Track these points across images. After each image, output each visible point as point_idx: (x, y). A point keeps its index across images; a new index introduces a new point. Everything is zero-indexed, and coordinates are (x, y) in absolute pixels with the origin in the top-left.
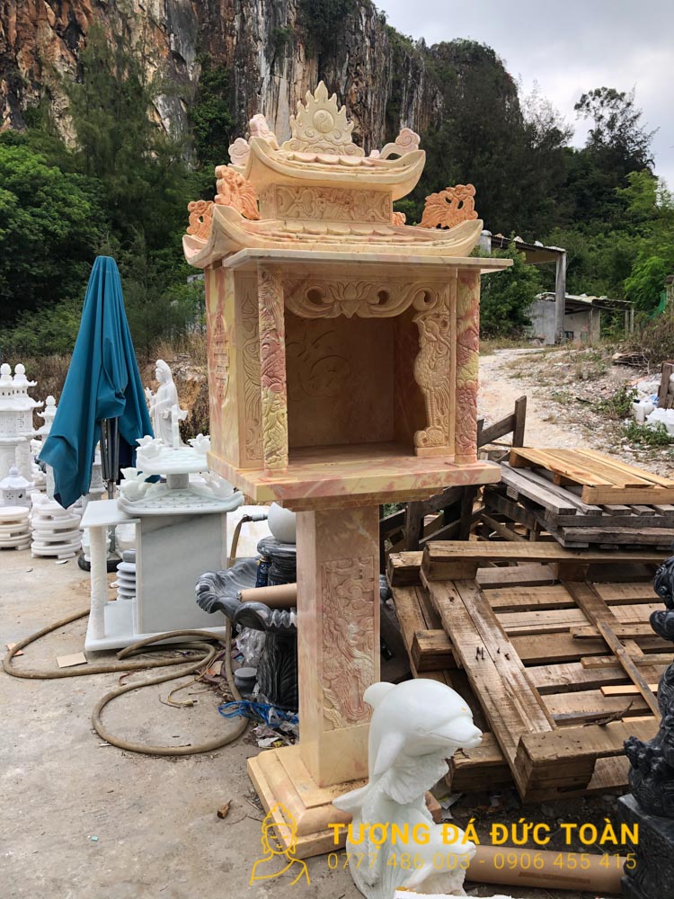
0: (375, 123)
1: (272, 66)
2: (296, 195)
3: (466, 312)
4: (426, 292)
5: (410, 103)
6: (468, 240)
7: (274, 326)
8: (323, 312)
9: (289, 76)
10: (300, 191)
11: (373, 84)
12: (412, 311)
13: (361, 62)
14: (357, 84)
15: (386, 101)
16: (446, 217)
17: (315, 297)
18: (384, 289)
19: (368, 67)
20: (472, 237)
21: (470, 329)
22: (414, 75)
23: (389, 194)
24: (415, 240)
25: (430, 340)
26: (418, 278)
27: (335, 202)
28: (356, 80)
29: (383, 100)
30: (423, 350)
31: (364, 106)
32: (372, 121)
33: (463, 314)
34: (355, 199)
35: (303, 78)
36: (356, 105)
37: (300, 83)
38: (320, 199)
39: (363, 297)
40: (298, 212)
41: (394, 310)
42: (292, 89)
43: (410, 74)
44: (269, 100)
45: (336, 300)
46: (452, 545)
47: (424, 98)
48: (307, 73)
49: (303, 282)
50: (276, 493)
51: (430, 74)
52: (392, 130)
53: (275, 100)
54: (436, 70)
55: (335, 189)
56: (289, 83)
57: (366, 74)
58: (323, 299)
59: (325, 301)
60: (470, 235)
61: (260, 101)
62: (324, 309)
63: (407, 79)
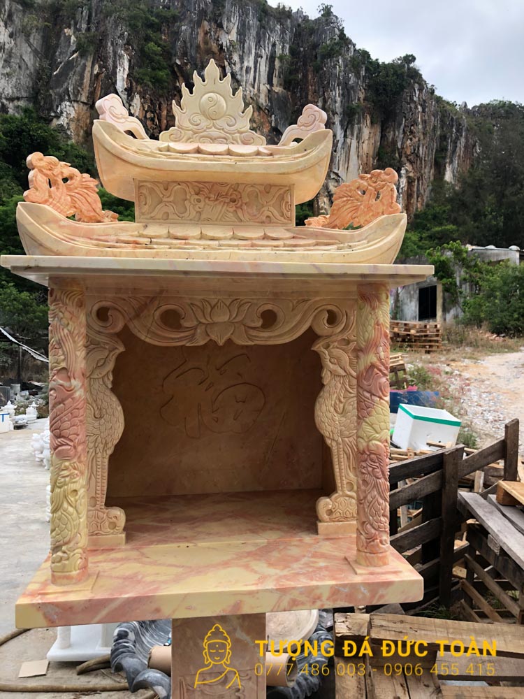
0: (425, 167)
1: (345, 132)
2: (165, 192)
3: (367, 342)
4: (329, 312)
5: (454, 151)
6: (385, 241)
7: (63, 365)
8: (181, 339)
9: (358, 138)
10: (170, 188)
11: (424, 138)
12: (311, 336)
13: (415, 123)
14: (411, 140)
15: (434, 151)
16: (359, 213)
17: (172, 319)
18: (269, 307)
19: (420, 127)
20: (390, 238)
21: (373, 366)
22: (458, 130)
23: (289, 189)
24: (317, 244)
25: (335, 375)
26: (317, 293)
27: (217, 200)
28: (410, 137)
29: (432, 150)
30: (326, 388)
31: (417, 156)
32: (423, 166)
33: (363, 345)
34: (244, 195)
35: (369, 138)
36: (410, 155)
37: (366, 142)
38: (197, 197)
39: (239, 318)
40: (167, 214)
41: (284, 334)
42: (360, 147)
43: (454, 130)
44: (342, 155)
45: (200, 323)
46: (402, 622)
47: (466, 147)
48: (372, 135)
49: (153, 299)
50: (46, 616)
51: (471, 129)
52: (440, 172)
53: (348, 155)
54: (476, 125)
55: (216, 183)
56: (358, 142)
57: (418, 132)
58: (182, 322)
59: (186, 324)
60: (389, 235)
61: (336, 157)
62: (182, 335)
63: (452, 133)
